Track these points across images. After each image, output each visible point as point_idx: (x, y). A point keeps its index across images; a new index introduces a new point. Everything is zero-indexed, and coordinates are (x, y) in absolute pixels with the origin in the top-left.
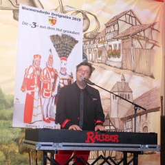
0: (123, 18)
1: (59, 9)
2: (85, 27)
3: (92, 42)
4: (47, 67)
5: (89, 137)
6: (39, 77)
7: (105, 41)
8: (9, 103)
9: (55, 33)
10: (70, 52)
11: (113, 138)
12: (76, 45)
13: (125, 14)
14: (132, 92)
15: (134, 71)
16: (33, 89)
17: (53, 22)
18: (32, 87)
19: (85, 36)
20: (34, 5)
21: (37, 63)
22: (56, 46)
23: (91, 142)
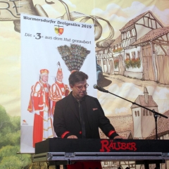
0: (141, 21)
1: (66, 17)
2: (97, 35)
3: (106, 51)
4: (56, 82)
5: (103, 146)
6: (47, 95)
7: (121, 49)
8: (16, 125)
9: (63, 43)
10: (82, 64)
11: (130, 146)
12: (88, 56)
13: (143, 16)
14: (157, 106)
15: (158, 82)
16: (42, 108)
17: (60, 31)
18: (40, 106)
19: (97, 45)
20: (37, 13)
21: (44, 78)
22: (66, 58)
23: (106, 151)
